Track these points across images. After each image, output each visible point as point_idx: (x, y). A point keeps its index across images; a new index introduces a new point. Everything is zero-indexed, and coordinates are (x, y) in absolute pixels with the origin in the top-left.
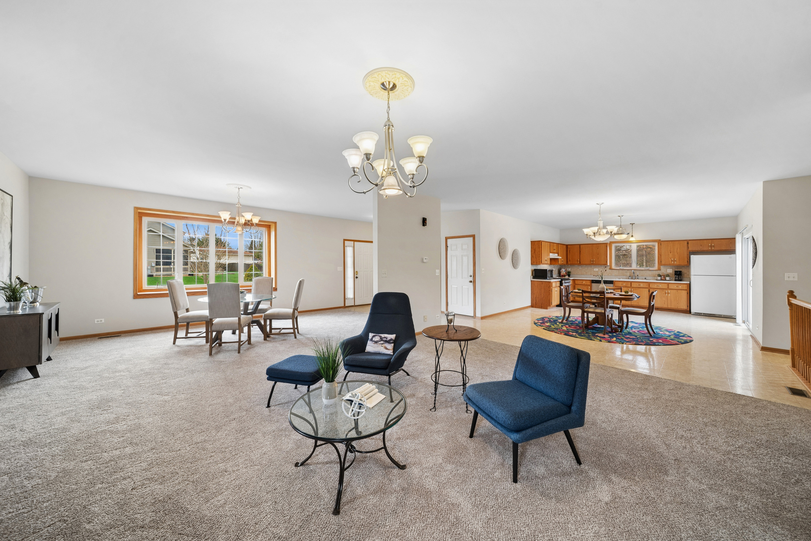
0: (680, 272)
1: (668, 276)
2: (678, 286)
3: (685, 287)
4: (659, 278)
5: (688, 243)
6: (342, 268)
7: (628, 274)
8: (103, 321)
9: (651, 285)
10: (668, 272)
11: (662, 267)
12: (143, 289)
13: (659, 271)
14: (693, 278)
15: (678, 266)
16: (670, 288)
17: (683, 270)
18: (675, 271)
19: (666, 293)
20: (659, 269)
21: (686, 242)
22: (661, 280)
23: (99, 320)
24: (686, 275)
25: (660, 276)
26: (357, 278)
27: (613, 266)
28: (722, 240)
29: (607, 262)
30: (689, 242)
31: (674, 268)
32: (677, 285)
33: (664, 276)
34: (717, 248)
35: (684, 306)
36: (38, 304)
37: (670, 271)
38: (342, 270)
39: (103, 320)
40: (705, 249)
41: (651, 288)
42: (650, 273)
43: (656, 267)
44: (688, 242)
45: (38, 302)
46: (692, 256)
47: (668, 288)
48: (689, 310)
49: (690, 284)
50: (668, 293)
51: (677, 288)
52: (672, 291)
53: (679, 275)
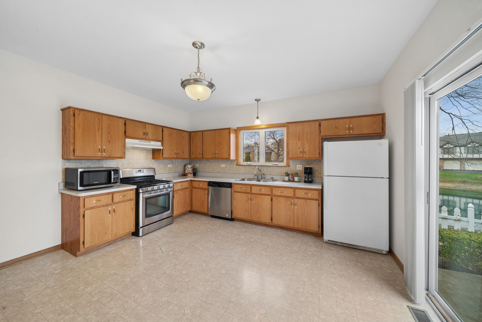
0: (311, 168)
1: (297, 174)
3: (316, 195)
4: (287, 178)
5: (320, 125)
9: (274, 191)
10: (297, 169)
11: (291, 162)
13: (287, 168)
14: (326, 180)
15: (309, 160)
16: (297, 196)
17: (315, 166)
18: (305, 168)
19: (291, 204)
20: (288, 165)
21: (318, 123)
22: (289, 181)
24: (317, 173)
25: (287, 175)
27: (241, 161)
28: (364, 118)
29: (229, 155)
30: (322, 123)
31: (304, 163)
32: (305, 191)
33: (292, 175)
34: (356, 132)
35: (315, 228)
37: (300, 168)
40: (342, 133)
41: (274, 196)
43: (284, 164)
44: (319, 122)
46: (326, 144)
47: (295, 197)
48: (320, 232)
49: (322, 190)
50: (295, 204)
51: (305, 196)
52: (299, 200)
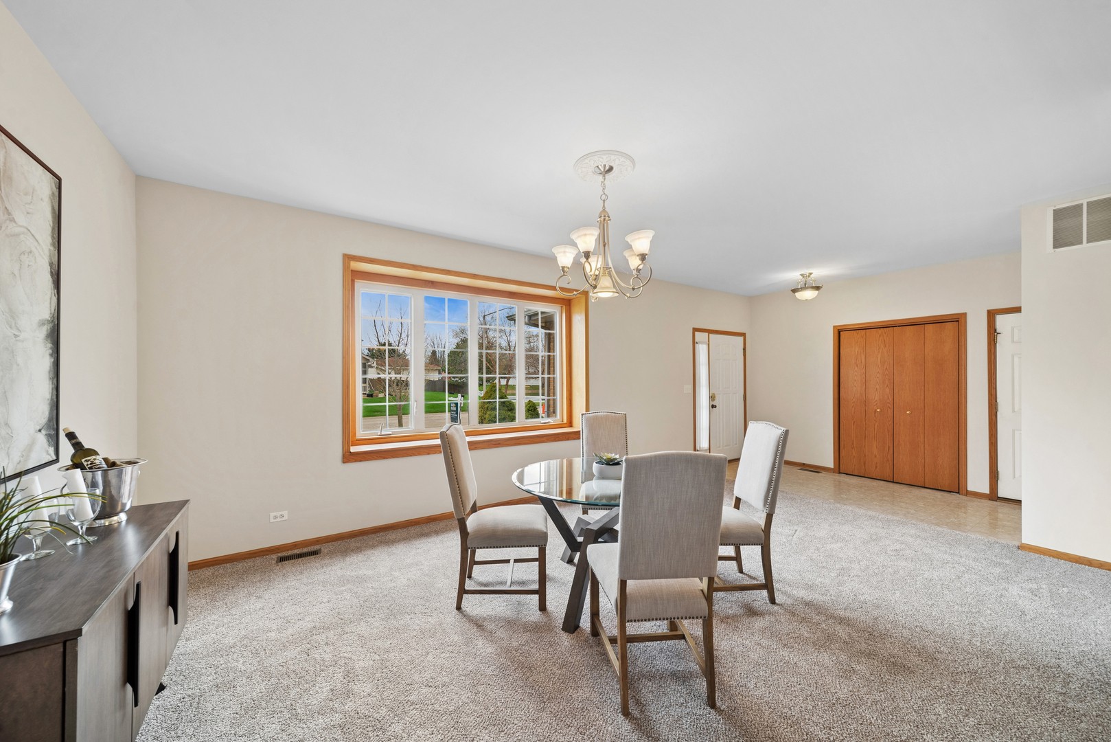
6: (691, 387)
8: (286, 518)
12: (358, 437)
23: (278, 514)
26: (713, 406)
36: (123, 517)
38: (691, 391)
39: (285, 513)
45: (122, 511)
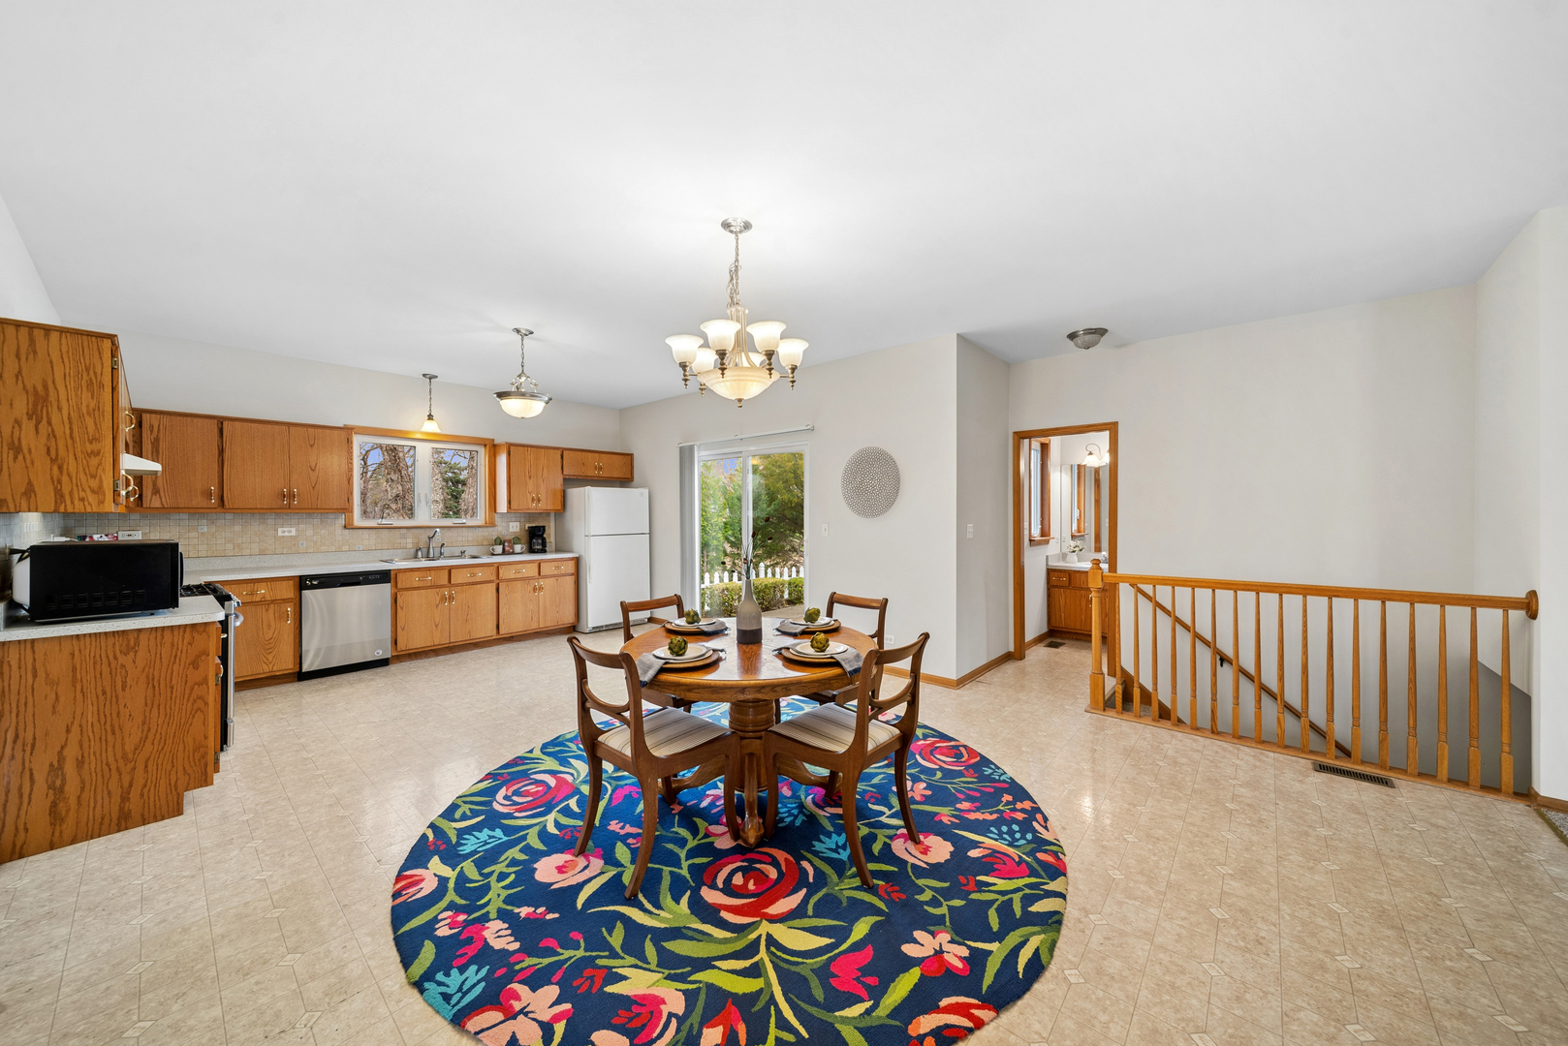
2: (558, 567)
7: (410, 540)
42: (470, 535)
53: (535, 539)
